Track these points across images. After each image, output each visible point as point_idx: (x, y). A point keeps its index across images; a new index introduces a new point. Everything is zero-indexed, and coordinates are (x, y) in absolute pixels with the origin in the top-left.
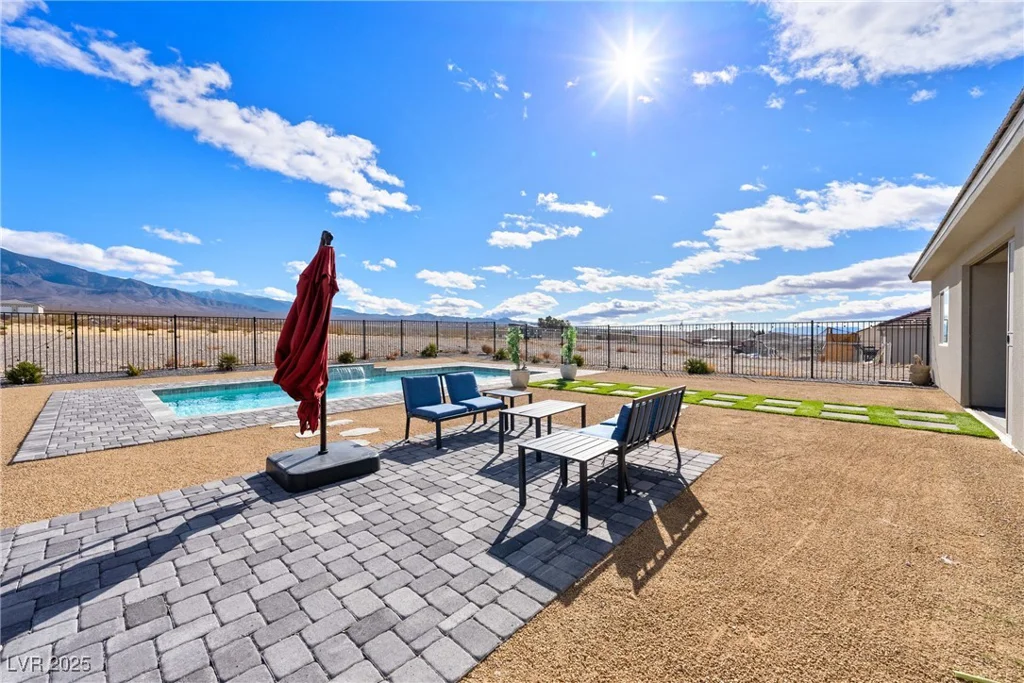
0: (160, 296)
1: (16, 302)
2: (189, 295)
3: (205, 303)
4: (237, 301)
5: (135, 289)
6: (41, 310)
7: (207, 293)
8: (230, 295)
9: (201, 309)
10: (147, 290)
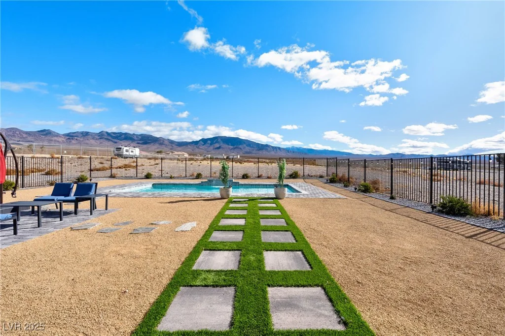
1: (234, 154)
3: (289, 152)
4: (300, 150)
6: (239, 156)
8: (297, 148)
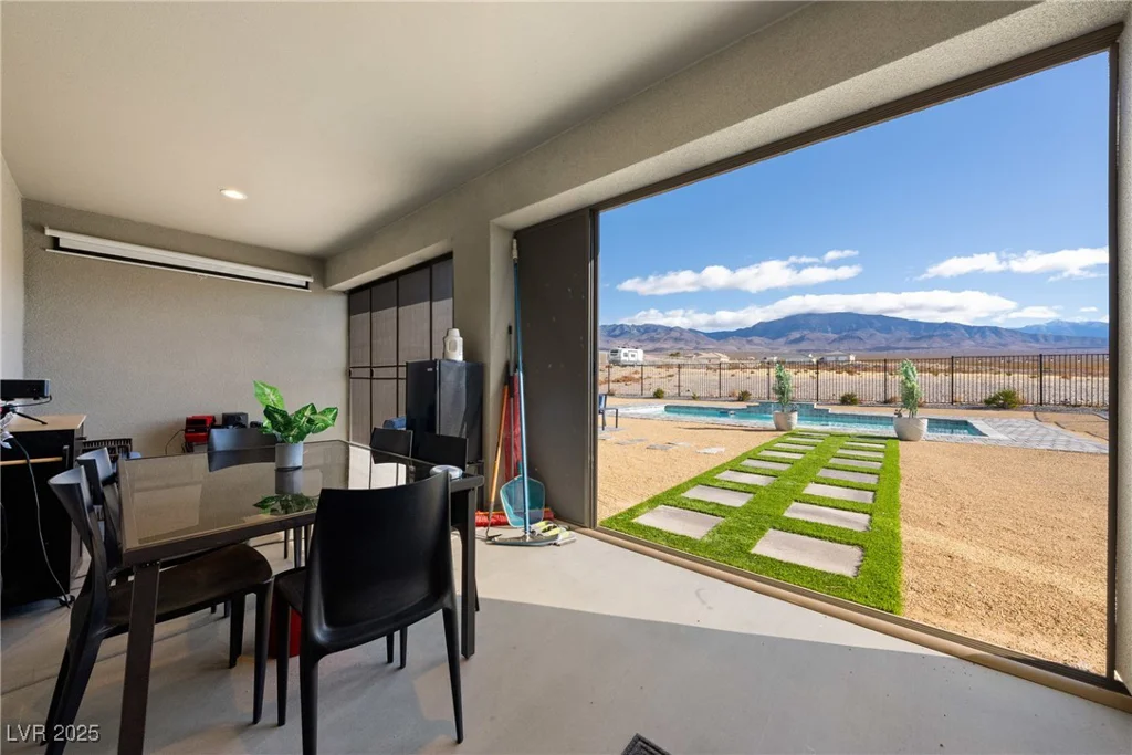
0: (977, 336)
1: (838, 353)
2: (1013, 332)
3: (1037, 340)
5: (950, 332)
6: (852, 358)
7: (1038, 327)
9: (1031, 347)
10: (963, 331)
